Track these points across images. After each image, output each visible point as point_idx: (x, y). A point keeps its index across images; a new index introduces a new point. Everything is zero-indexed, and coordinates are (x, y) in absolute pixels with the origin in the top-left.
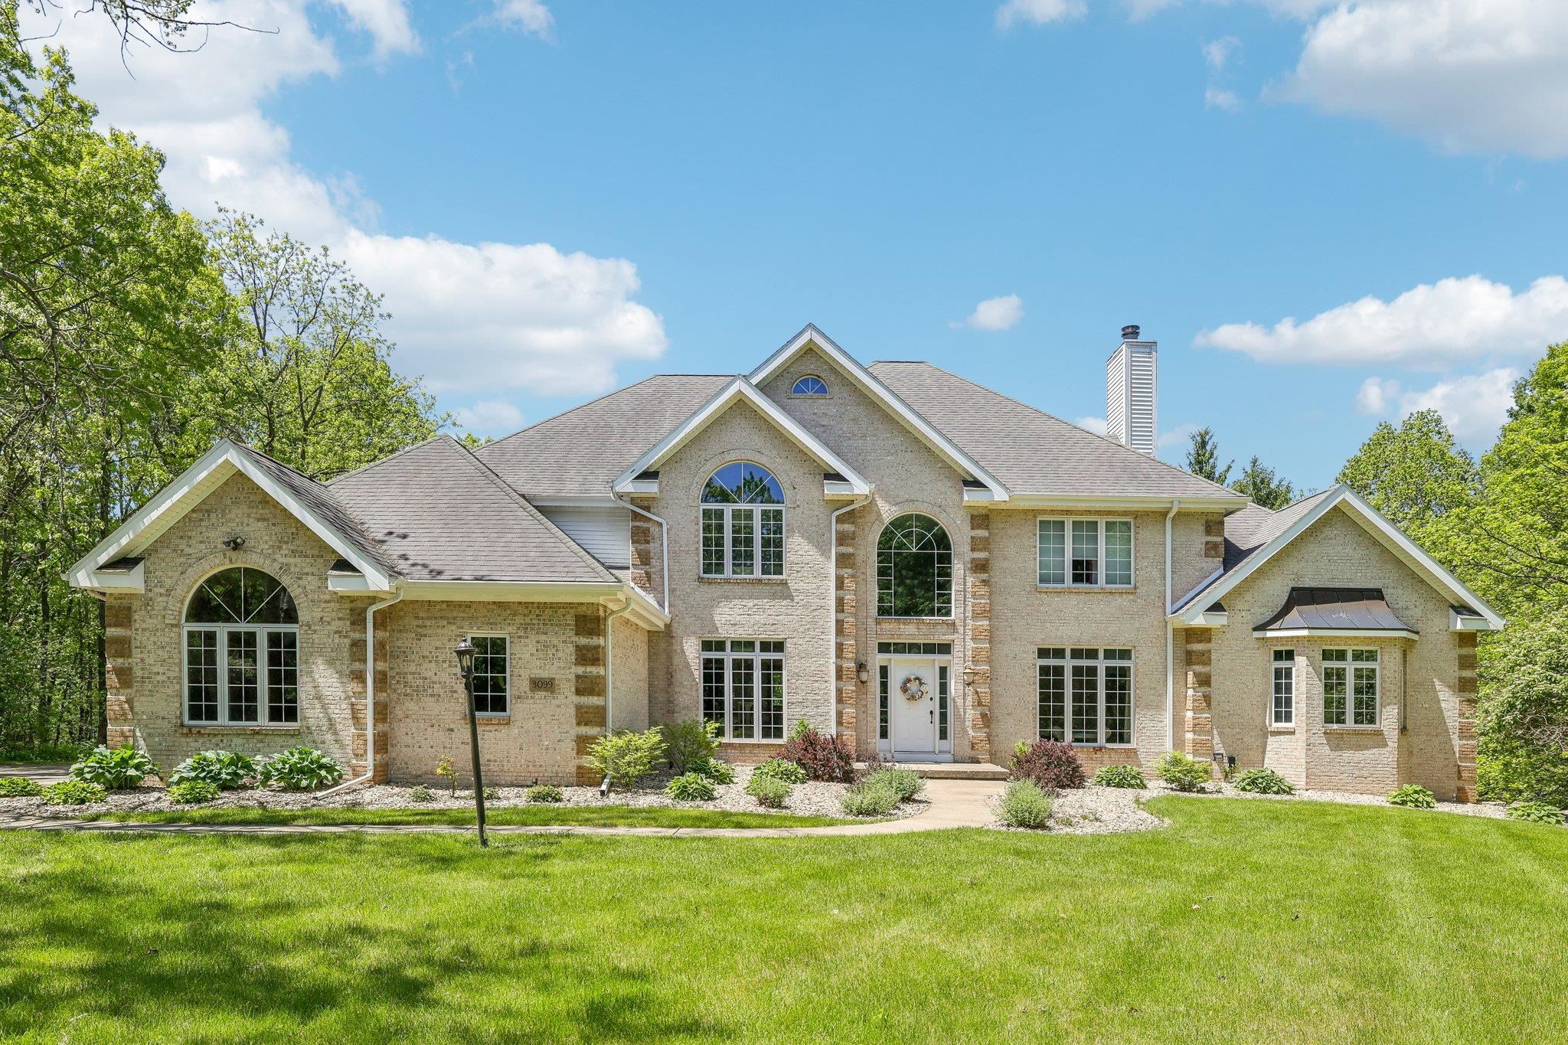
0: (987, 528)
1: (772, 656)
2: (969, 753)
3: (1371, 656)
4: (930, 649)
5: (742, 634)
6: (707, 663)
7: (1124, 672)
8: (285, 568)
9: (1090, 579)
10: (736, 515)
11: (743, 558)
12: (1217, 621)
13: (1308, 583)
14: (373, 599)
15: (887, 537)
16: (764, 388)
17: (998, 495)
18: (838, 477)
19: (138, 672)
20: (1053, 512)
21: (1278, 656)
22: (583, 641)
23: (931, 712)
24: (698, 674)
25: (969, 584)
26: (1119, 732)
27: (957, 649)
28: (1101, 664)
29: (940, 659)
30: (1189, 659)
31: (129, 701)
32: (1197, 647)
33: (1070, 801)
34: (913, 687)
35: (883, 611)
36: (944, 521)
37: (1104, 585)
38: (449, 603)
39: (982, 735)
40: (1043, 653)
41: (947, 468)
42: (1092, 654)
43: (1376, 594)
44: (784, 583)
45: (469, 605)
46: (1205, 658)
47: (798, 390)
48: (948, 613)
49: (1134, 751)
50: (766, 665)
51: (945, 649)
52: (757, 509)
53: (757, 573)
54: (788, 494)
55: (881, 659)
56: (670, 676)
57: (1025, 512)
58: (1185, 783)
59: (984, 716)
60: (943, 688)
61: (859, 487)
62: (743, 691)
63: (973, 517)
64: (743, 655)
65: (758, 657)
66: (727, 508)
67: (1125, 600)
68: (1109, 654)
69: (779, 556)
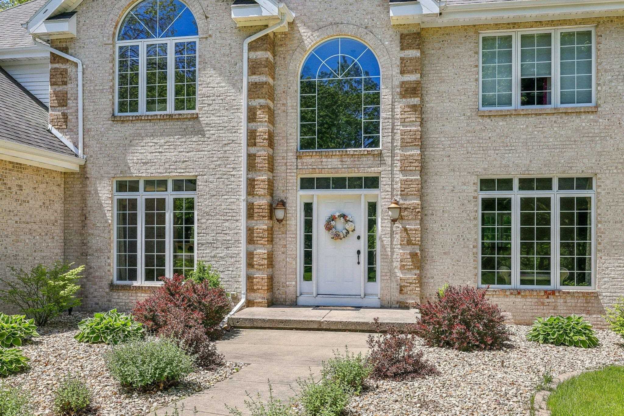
0: (419, 47)
1: (184, 195)
2: (396, 296)
4: (355, 184)
5: (155, 173)
6: (122, 205)
7: (584, 203)
9: (543, 100)
10: (150, 50)
11: (157, 95)
20: (497, 26)
23: (359, 252)
25: (398, 110)
26: (577, 273)
27: (384, 181)
28: (556, 194)
29: (368, 195)
34: (339, 225)
35: (305, 144)
36: (370, 42)
37: (559, 105)
39: (411, 276)
40: (487, 184)
42: (544, 184)
44: (195, 118)
48: (375, 143)
49: (596, 296)
50: (178, 204)
51: (372, 182)
52: (171, 42)
53: (171, 108)
54: (201, 24)
55: (304, 195)
56: (84, 217)
57: (465, 28)
59: (413, 255)
60: (371, 226)
61: (267, 8)
62: (156, 232)
63: (403, 37)
64: (156, 195)
65: (170, 196)
66: (142, 44)
67: (584, 121)
68: (565, 183)
69: (192, 91)
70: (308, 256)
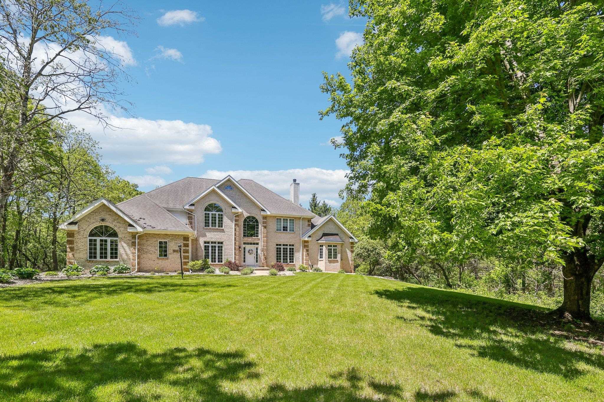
0: (266, 219)
1: (220, 245)
2: (262, 265)
3: (336, 246)
4: (254, 244)
5: (213, 240)
6: (205, 246)
7: (293, 249)
8: (115, 226)
9: (286, 230)
10: (212, 214)
11: (214, 224)
12: (310, 239)
13: (326, 232)
14: (137, 233)
15: (245, 220)
16: (218, 187)
17: (269, 213)
18: (235, 208)
19: (76, 248)
20: (279, 217)
21: (320, 246)
22: (185, 242)
23: (254, 257)
24: (203, 249)
25: (262, 231)
26: (292, 260)
27: (260, 244)
28: (288, 247)
29: (256, 246)
30: (305, 246)
31: (73, 255)
32: (306, 244)
33: (282, 273)
34: (251, 251)
35: (244, 236)
36: (257, 218)
37: (289, 232)
38: (154, 234)
39: (265, 261)
40: (277, 245)
41: (258, 207)
42: (287, 245)
43: (337, 235)
44: (223, 230)
45: (159, 234)
46: (307, 246)
47: (226, 188)
48: (258, 236)
49: (294, 265)
50: (219, 247)
51: (257, 244)
52: (217, 213)
53: (217, 227)
54: (224, 210)
55: (244, 246)
56: (197, 249)
57: (274, 216)
58: (303, 270)
59: (265, 257)
60: (257, 252)
61: (240, 210)
62: (214, 253)
63: (263, 217)
64: (214, 245)
65: (217, 245)
66: (210, 213)
67: (293, 235)
68: (290, 245)
69: (222, 224)
70: (244, 258)
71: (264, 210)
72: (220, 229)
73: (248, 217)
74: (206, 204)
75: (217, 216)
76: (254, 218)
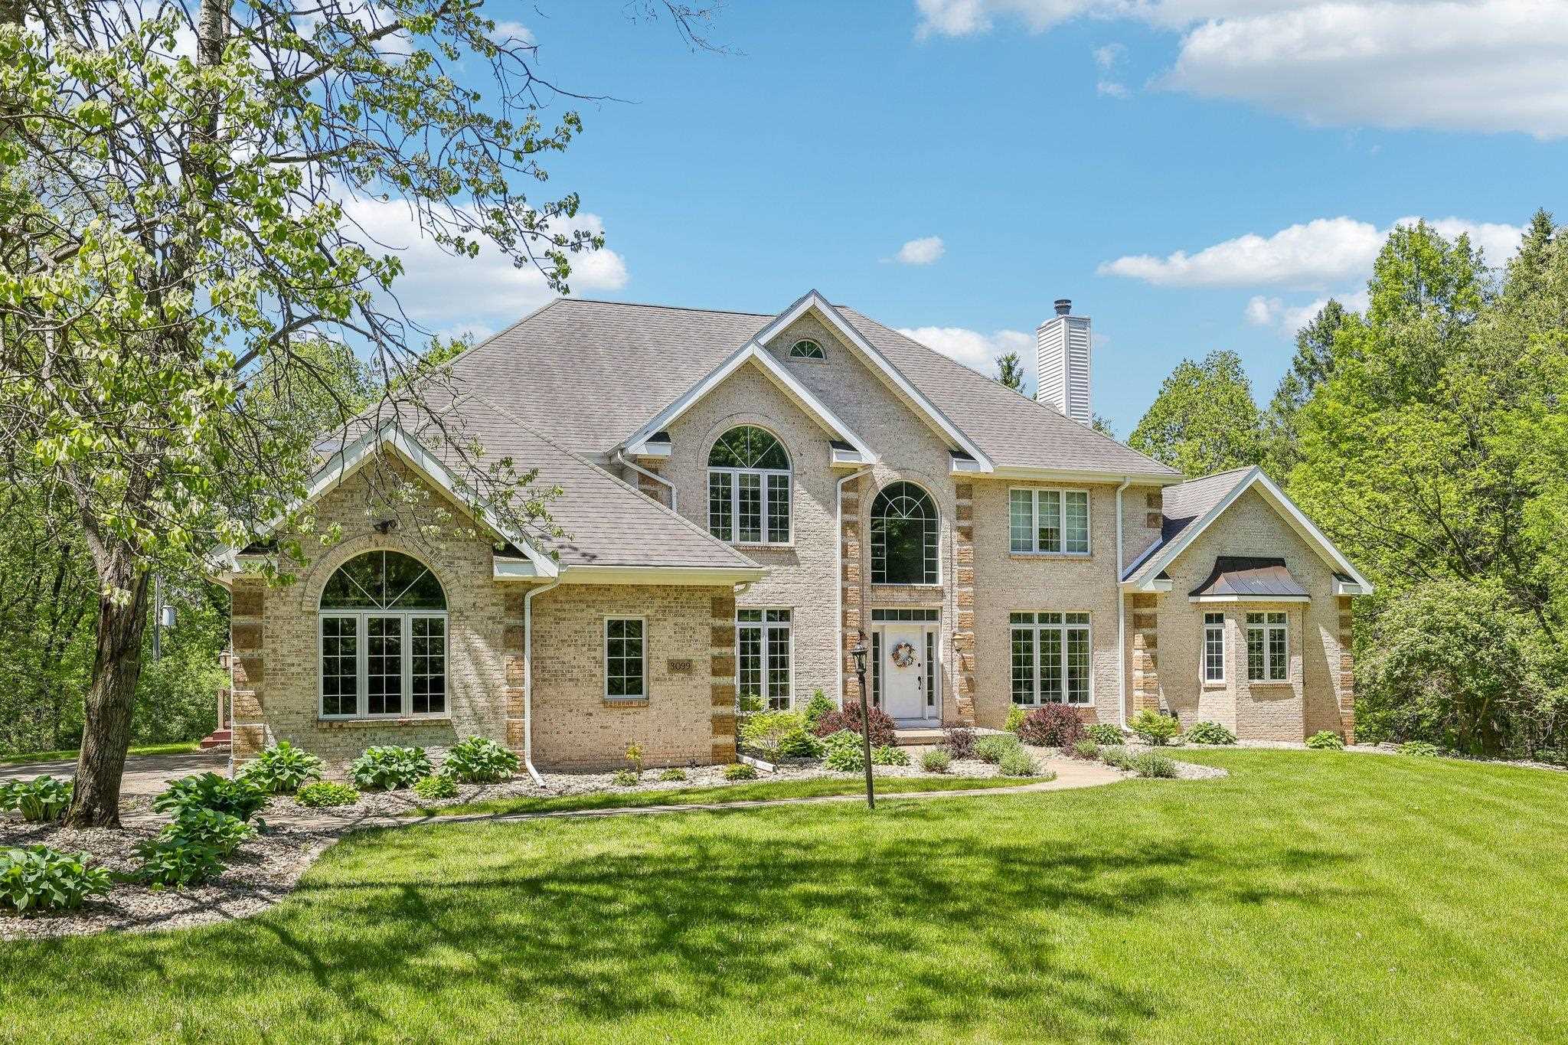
0: (970, 497)
1: (778, 625)
2: (956, 717)
3: (1281, 618)
4: (919, 615)
5: (749, 603)
7: (1084, 635)
8: (434, 553)
9: (1055, 548)
10: (743, 479)
11: (750, 524)
12: (1163, 588)
13: (1230, 552)
15: (879, 504)
16: (769, 347)
17: (985, 467)
18: (846, 446)
20: (1022, 482)
21: (1209, 618)
23: (920, 678)
25: (954, 551)
26: (1079, 691)
28: (1064, 629)
29: (928, 625)
30: (1138, 622)
32: (1146, 611)
34: (903, 653)
35: (876, 579)
36: (930, 490)
37: (1065, 552)
39: (968, 699)
40: (1015, 618)
41: (934, 438)
42: (1056, 618)
43: (1280, 562)
44: (791, 551)
45: (610, 589)
46: (1151, 621)
47: (802, 352)
48: (932, 579)
49: (1094, 710)
50: (773, 634)
51: (932, 615)
52: (765, 475)
53: (765, 541)
54: (795, 461)
55: (875, 626)
57: (1003, 482)
58: (1158, 737)
59: (969, 680)
60: (930, 655)
61: (867, 456)
62: (750, 662)
63: (958, 486)
64: (750, 625)
65: (765, 626)
66: (736, 473)
67: (1082, 568)
68: (1071, 619)
69: (785, 523)
71: (962, 454)
72: (779, 551)
73: (893, 490)
74: (719, 431)
75: (764, 488)
76: (914, 491)
